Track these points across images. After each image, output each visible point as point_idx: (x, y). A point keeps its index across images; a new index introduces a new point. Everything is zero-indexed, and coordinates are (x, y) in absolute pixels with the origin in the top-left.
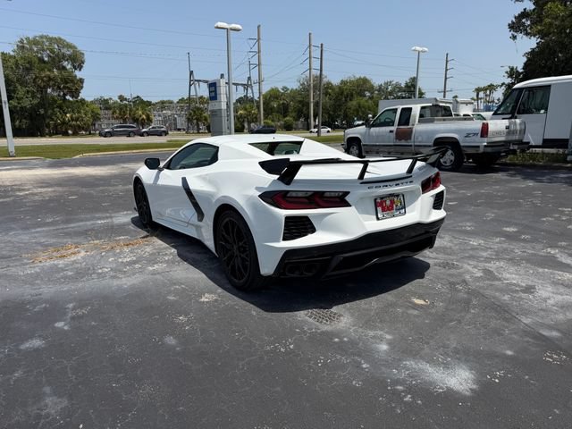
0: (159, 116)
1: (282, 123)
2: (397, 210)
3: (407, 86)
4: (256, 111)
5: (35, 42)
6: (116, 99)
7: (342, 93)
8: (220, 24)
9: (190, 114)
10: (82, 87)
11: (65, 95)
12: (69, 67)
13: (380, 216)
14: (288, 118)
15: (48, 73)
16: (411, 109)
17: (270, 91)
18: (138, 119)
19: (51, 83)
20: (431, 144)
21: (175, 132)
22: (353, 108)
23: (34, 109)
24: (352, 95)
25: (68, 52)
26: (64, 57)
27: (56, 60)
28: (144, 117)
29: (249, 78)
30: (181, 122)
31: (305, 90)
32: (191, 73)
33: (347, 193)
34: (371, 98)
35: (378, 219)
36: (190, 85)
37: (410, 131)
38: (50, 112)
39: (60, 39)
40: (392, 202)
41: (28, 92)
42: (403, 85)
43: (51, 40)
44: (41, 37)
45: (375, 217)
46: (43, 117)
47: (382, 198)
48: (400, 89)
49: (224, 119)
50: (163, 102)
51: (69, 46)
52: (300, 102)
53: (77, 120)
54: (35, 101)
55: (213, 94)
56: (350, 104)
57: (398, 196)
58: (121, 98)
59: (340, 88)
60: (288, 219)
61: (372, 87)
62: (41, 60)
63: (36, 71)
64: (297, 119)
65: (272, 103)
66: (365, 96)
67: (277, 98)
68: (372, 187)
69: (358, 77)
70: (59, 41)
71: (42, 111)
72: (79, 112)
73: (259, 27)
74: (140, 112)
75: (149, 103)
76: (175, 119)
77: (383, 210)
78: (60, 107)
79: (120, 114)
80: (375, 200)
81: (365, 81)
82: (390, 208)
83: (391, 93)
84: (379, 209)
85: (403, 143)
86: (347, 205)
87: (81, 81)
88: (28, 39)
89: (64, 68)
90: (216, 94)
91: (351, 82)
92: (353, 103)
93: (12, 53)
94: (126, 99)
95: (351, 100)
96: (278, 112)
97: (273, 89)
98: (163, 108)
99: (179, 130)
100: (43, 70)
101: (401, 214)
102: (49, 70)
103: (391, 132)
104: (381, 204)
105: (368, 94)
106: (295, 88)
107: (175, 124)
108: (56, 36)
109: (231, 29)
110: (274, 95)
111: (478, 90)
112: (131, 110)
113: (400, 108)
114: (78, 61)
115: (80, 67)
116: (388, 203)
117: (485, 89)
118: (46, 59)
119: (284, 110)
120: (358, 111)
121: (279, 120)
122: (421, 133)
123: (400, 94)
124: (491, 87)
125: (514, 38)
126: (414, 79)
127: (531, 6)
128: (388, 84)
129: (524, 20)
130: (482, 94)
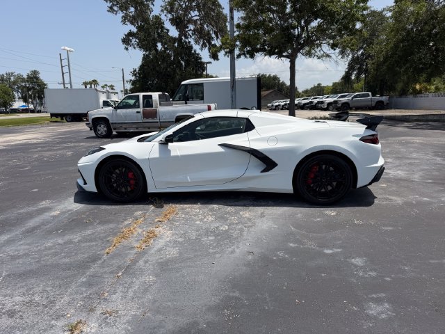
3: (29, 77)
16: (151, 96)
20: (174, 120)
37: (155, 112)
42: (25, 77)
48: (23, 80)
83: (14, 83)
85: (150, 120)
103: (138, 112)
111: (85, 84)
113: (141, 94)
117: (90, 83)
122: (165, 113)
123: (23, 84)
124: (95, 82)
125: (127, 49)
126: (35, 73)
127: (134, 30)
128: (10, 75)
129: (131, 38)
130: (88, 86)
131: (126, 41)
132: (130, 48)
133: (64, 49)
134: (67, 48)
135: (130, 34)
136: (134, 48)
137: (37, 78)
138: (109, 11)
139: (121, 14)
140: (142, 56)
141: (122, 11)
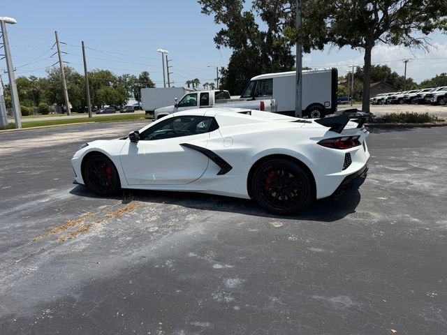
1: (37, 108)
3: (141, 78)
7: (91, 83)
14: (41, 104)
17: (18, 80)
22: (102, 94)
24: (99, 85)
33: (360, 136)
34: (115, 87)
42: (138, 78)
48: (136, 81)
52: (51, 90)
56: (98, 91)
61: (115, 79)
64: (50, 104)
65: (21, 91)
66: (109, 85)
67: (26, 86)
69: (101, 70)
81: (108, 73)
83: (129, 83)
91: (96, 74)
92: (102, 91)
95: (98, 88)
97: (20, 78)
105: (111, 84)
106: (43, 78)
109: (5, 22)
110: (22, 83)
111: (188, 83)
117: (193, 82)
119: (35, 97)
120: (106, 98)
121: (32, 106)
123: (136, 84)
124: (197, 81)
125: (219, 47)
126: (146, 74)
127: (226, 28)
128: (126, 76)
129: (223, 36)
130: (191, 85)
131: (218, 40)
132: (221, 46)
133: (159, 52)
134: (162, 51)
135: (223, 32)
136: (226, 46)
137: (147, 79)
138: (202, 12)
139: (214, 14)
140: (232, 54)
141: (215, 11)
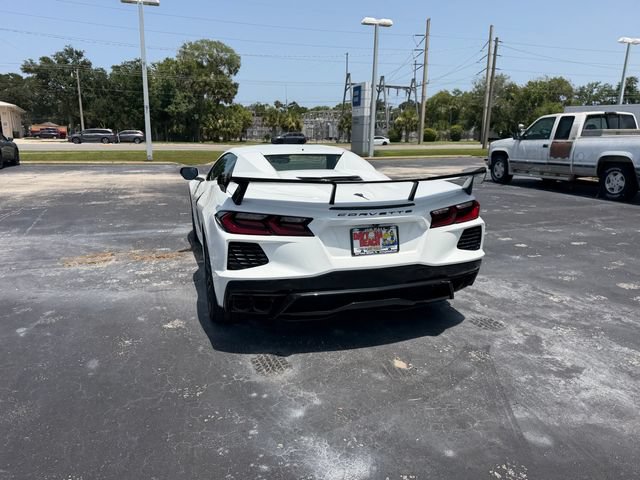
0: (312, 123)
1: (449, 131)
2: (385, 245)
4: (417, 118)
5: (196, 47)
6: (272, 105)
7: (528, 98)
8: (368, 20)
9: (342, 122)
10: (236, 93)
11: (218, 100)
12: (226, 71)
13: (356, 250)
14: (456, 126)
15: (204, 78)
16: (573, 117)
17: (438, 95)
18: (287, 127)
19: (207, 88)
20: (595, 164)
21: (326, 141)
23: (190, 114)
24: (541, 100)
25: (225, 56)
26: (222, 62)
27: (214, 65)
28: (294, 124)
29: (414, 80)
30: (333, 131)
31: (481, 93)
32: (348, 75)
33: (310, 220)
35: (353, 254)
36: (346, 90)
37: (569, 147)
38: (204, 117)
39: (220, 43)
40: (378, 236)
41: (185, 96)
42: (613, 87)
43: (211, 44)
44: (202, 41)
45: (350, 252)
46: (198, 122)
47: (361, 229)
48: (610, 93)
49: (366, 128)
50: (318, 109)
51: (227, 50)
52: (474, 107)
53: (228, 126)
54: (191, 106)
55: (357, 100)
57: (388, 228)
58: (278, 104)
59: (525, 90)
60: (232, 245)
61: (571, 90)
62: (200, 65)
63: (194, 77)
64: (468, 128)
65: (439, 109)
66: (559, 101)
67: (446, 103)
68: (344, 215)
69: (552, 77)
70: (218, 45)
71: (197, 117)
72: (230, 118)
73: (428, 21)
74: (290, 119)
75: (304, 110)
76: (328, 127)
77: (363, 244)
78: (213, 113)
79: (270, 121)
80: (351, 231)
81: (561, 82)
82: (374, 242)
83: (596, 98)
84: (357, 243)
85: (559, 161)
86: (309, 234)
87: (236, 86)
88: (190, 44)
89: (221, 73)
90: (360, 99)
91: (541, 84)
93: (175, 59)
94: (282, 106)
95: (539, 105)
96: (445, 119)
97: (441, 93)
98: (317, 115)
99: (331, 139)
100: (200, 75)
101: (390, 251)
102: (206, 75)
103: (545, 146)
104: (360, 237)
105: (563, 98)
106: (468, 92)
107: (328, 133)
108: (215, 40)
109: (381, 25)
110: (443, 99)
112: (281, 117)
113: (559, 116)
114: (234, 65)
115: (236, 72)
116: (372, 235)
118: (205, 64)
121: (446, 129)
122: (584, 150)
126: (632, 80)
128: (593, 86)
133: (622, 42)
134: (629, 40)
